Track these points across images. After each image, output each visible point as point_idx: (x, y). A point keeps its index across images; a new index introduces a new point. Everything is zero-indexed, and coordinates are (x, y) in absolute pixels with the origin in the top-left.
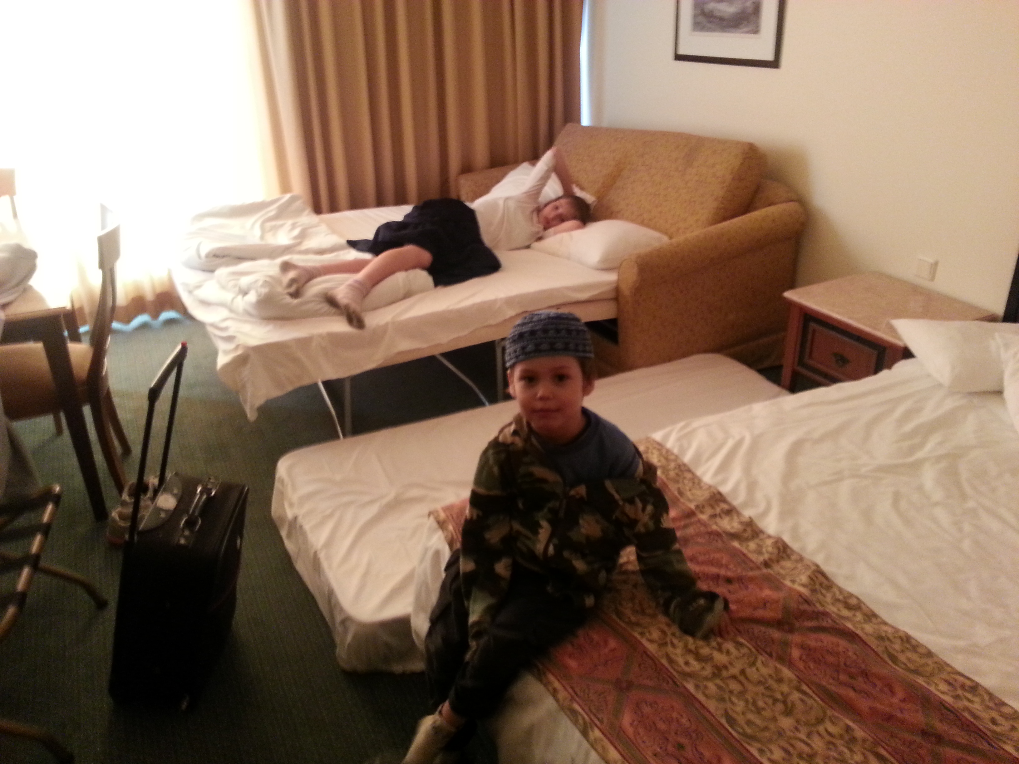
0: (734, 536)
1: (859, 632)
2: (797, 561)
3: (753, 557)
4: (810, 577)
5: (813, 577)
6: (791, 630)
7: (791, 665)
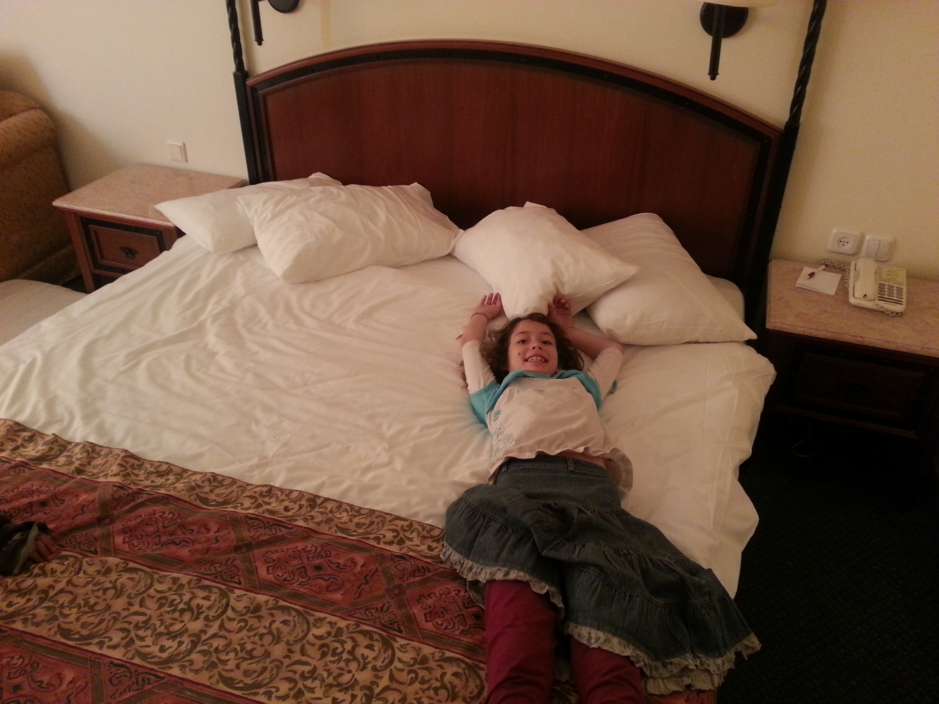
0: (41, 459)
1: (172, 493)
2: (107, 455)
3: (64, 470)
4: (120, 465)
5: (124, 463)
6: (112, 521)
7: (116, 552)
